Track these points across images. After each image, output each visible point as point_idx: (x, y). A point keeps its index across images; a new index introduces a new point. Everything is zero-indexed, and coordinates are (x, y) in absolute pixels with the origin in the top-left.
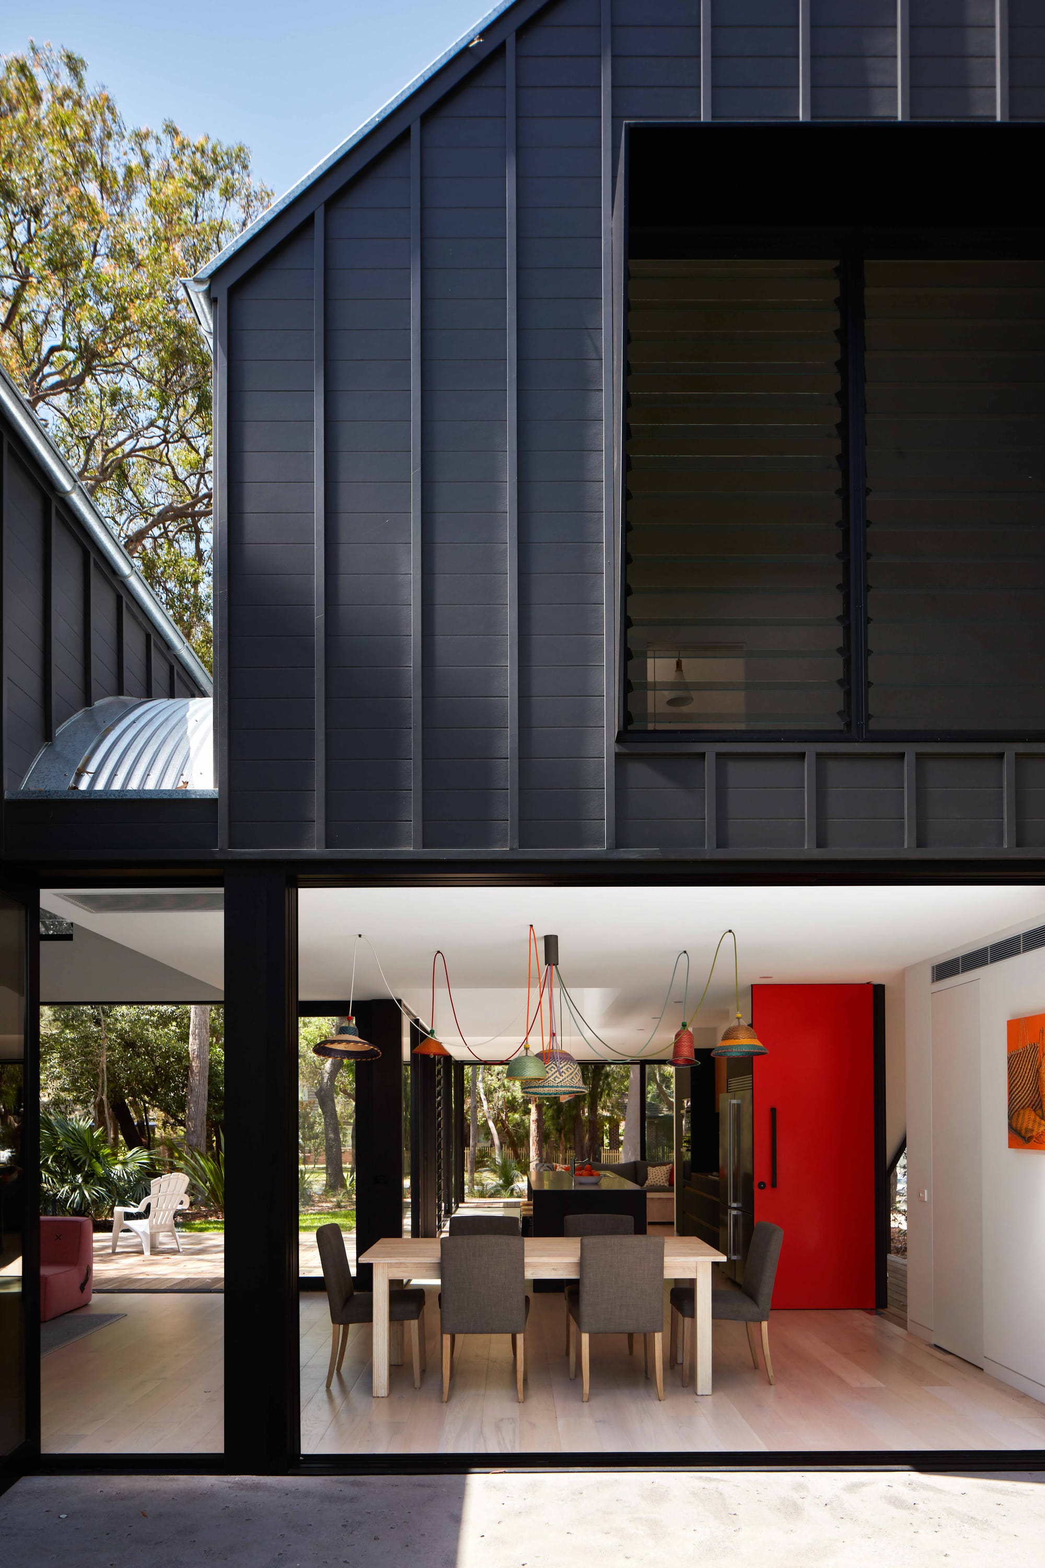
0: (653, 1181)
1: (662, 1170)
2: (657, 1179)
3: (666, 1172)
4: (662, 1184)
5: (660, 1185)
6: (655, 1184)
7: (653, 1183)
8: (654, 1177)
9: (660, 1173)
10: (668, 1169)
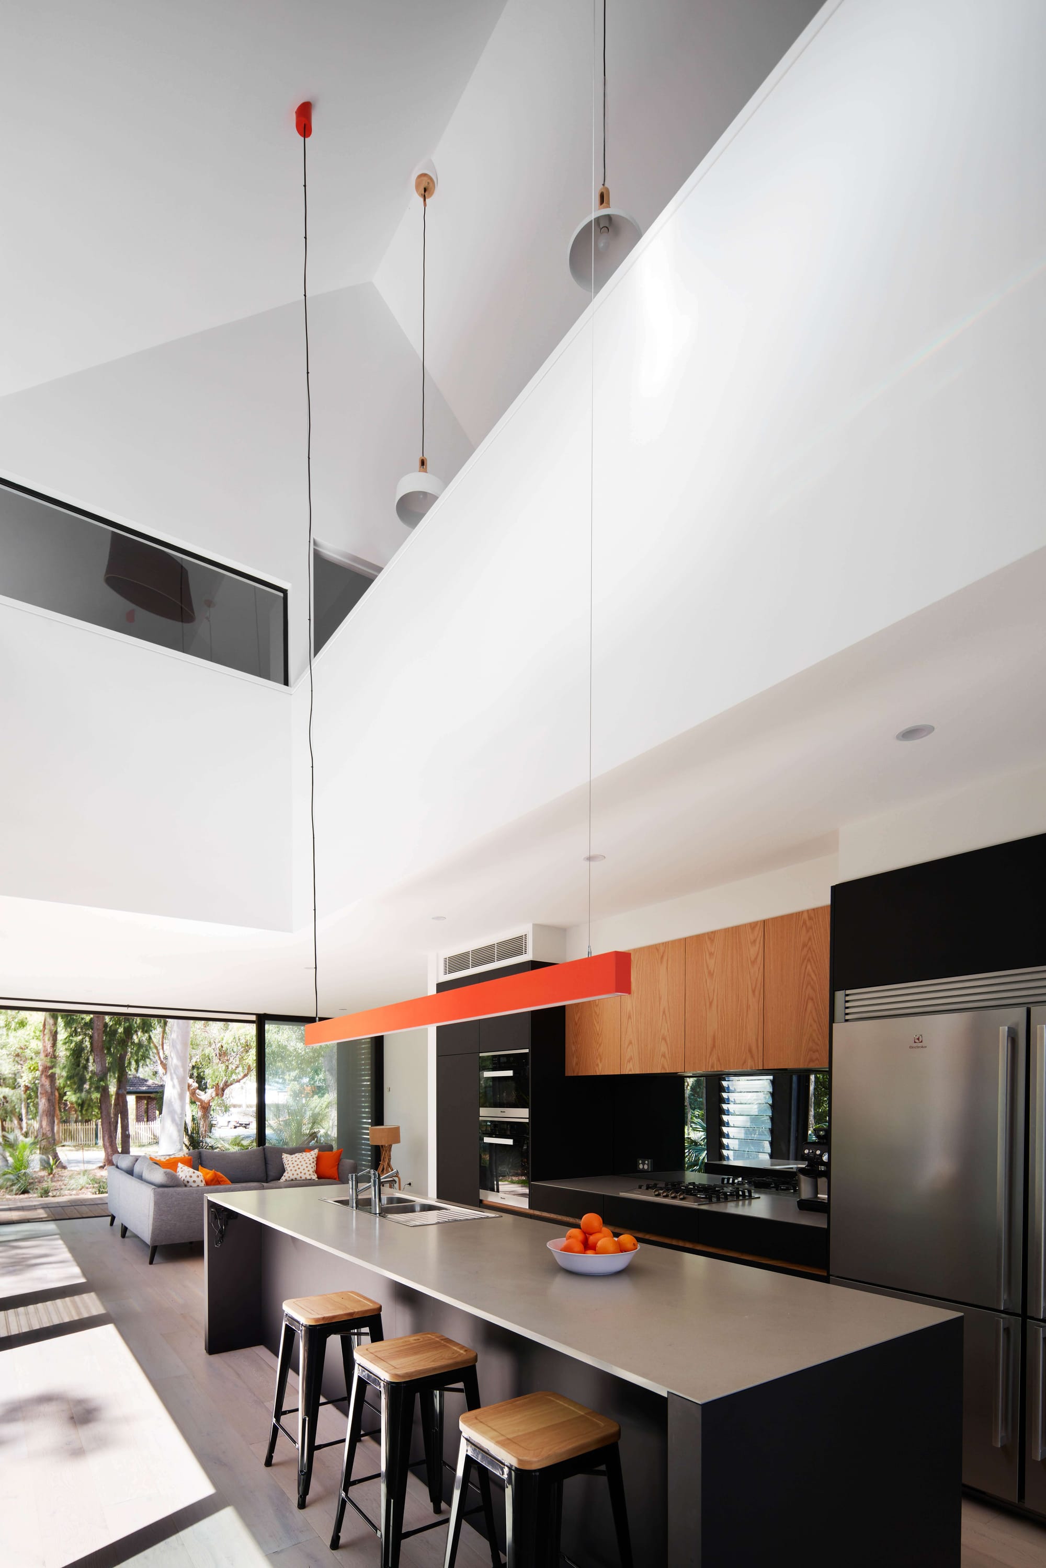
0: (295, 1173)
1: (306, 1158)
2: (301, 1170)
3: (312, 1160)
4: (309, 1177)
5: (306, 1179)
6: (298, 1178)
7: (295, 1176)
8: (296, 1168)
9: (303, 1163)
10: (314, 1156)
